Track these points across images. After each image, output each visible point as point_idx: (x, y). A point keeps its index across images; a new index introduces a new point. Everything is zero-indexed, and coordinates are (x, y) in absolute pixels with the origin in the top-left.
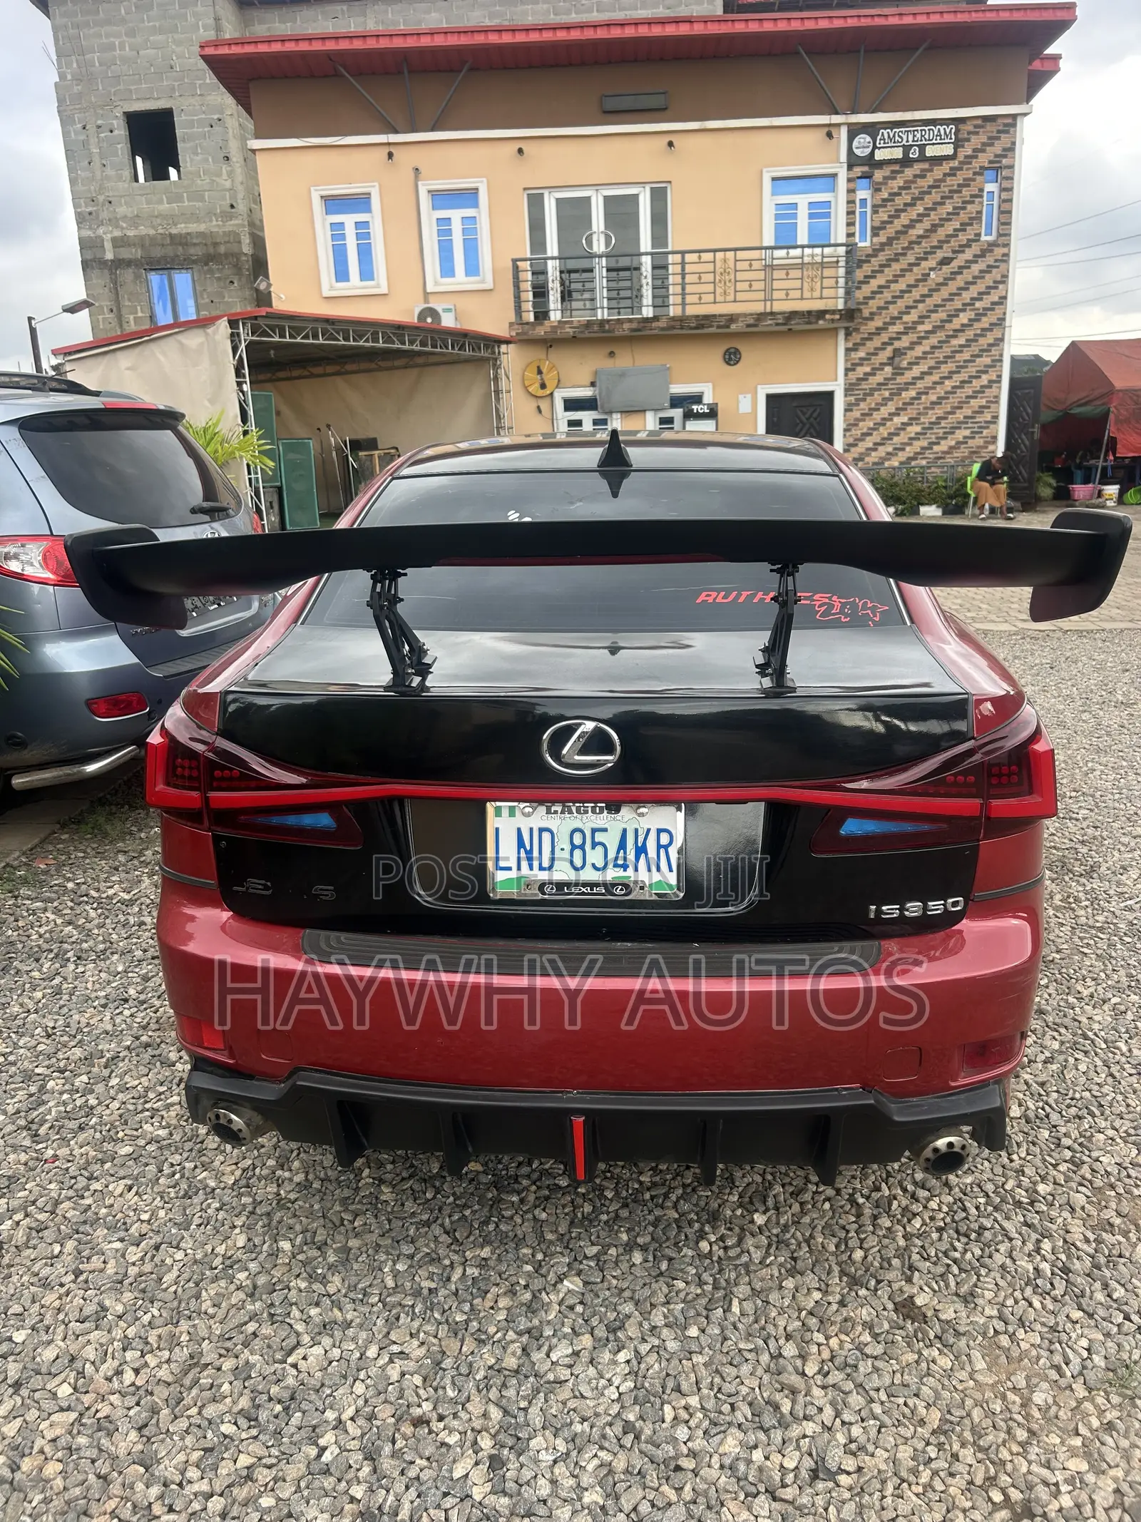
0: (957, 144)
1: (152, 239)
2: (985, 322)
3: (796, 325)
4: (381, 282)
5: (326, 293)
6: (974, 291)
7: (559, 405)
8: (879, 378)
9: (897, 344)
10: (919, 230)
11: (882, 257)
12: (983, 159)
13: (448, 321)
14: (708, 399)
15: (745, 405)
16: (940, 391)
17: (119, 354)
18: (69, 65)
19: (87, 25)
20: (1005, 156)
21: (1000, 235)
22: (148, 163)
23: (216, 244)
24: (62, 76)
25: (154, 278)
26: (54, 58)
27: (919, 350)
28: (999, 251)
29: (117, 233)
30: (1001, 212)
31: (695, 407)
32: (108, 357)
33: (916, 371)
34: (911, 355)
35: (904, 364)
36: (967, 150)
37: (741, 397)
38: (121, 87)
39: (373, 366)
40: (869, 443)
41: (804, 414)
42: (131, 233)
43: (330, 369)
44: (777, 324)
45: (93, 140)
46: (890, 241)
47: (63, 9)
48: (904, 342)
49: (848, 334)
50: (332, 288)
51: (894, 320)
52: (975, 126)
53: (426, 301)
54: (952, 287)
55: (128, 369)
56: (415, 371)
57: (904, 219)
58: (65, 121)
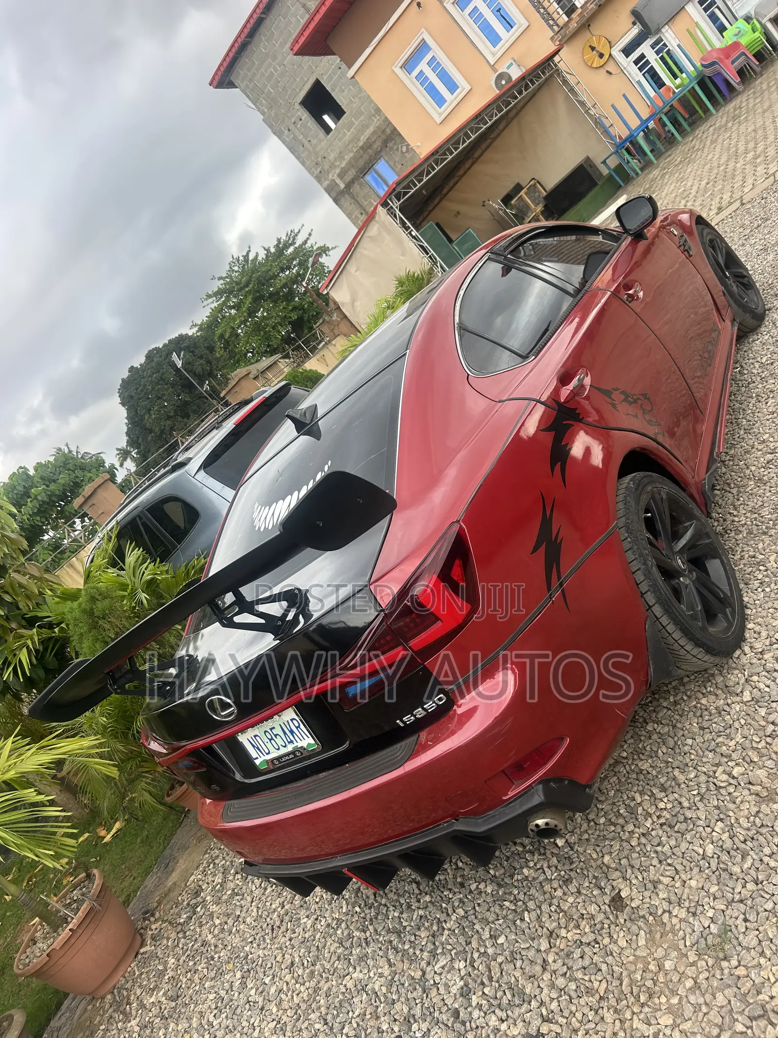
1: (354, 158)
4: (464, 85)
5: (439, 121)
7: (620, 57)
13: (516, 74)
17: (348, 267)
18: (262, 105)
19: (254, 74)
22: (331, 114)
23: (384, 131)
24: (263, 113)
25: (368, 178)
26: (254, 107)
29: (338, 171)
32: (344, 273)
38: (290, 91)
39: (489, 141)
42: (343, 165)
43: (467, 165)
45: (297, 133)
47: (241, 77)
50: (440, 114)
53: (495, 71)
55: (356, 271)
56: (515, 122)
58: (279, 134)
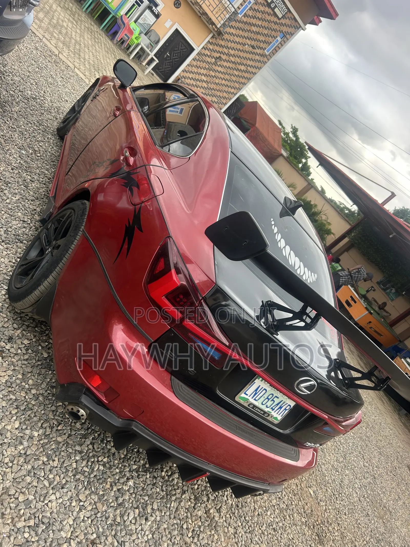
0: (284, 17)
2: (246, 75)
3: (203, 18)
6: (251, 63)
8: (209, 60)
9: (222, 55)
10: (254, 29)
11: (240, 25)
12: (285, 29)
14: (159, 8)
15: (168, 24)
16: (220, 81)
20: (289, 35)
21: (269, 55)
27: (225, 64)
28: (265, 59)
30: (275, 49)
31: (154, 8)
33: (220, 69)
34: (222, 63)
35: (219, 63)
36: (283, 21)
37: (169, 20)
40: (191, 76)
41: (181, 47)
44: (199, 12)
46: (246, 23)
48: (224, 57)
49: (213, 37)
51: (227, 47)
52: (291, 17)
54: (248, 56)
57: (254, 21)
